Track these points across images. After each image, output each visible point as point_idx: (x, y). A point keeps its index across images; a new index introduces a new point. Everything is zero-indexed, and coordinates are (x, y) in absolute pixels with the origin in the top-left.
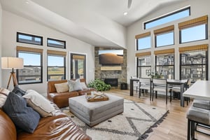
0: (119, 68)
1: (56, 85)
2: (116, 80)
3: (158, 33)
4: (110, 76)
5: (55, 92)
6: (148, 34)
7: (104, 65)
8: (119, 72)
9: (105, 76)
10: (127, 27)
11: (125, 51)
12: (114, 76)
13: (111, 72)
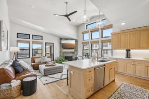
0: (73, 50)
1: (35, 59)
2: (72, 57)
3: (92, 31)
4: (68, 55)
5: (35, 62)
6: (87, 32)
7: (64, 48)
8: (73, 53)
9: (65, 55)
10: (78, 27)
11: (76, 41)
12: (70, 55)
13: (68, 53)
